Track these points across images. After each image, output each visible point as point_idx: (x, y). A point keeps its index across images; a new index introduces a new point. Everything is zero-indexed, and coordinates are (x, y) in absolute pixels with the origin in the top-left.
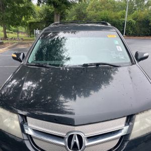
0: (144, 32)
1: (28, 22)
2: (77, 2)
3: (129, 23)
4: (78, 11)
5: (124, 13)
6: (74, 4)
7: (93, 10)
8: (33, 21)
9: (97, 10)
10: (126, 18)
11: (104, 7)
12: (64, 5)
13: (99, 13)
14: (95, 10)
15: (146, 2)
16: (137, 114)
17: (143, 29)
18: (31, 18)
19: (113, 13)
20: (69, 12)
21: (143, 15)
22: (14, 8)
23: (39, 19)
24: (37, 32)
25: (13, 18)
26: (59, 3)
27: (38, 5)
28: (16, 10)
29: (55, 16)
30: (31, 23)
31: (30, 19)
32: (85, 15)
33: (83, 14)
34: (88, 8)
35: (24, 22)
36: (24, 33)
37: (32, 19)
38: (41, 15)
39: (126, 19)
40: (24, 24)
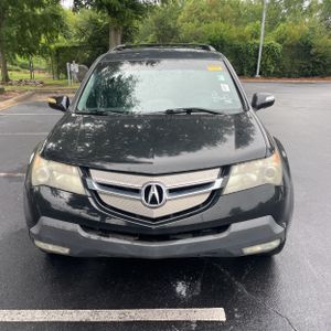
0: (300, 69)
1: (52, 46)
2: (158, 4)
3: (268, 50)
4: (160, 22)
5: (258, 28)
6: (151, 8)
7: (193, 22)
8: (63, 45)
9: (201, 20)
10: (262, 38)
11: (216, 14)
12: (129, 12)
13: (204, 27)
14: (197, 21)
15: (306, 4)
16: (235, 164)
17: (297, 61)
18: (60, 37)
19: (234, 28)
20: (141, 26)
21: (297, 32)
22: (23, 16)
23: (75, 41)
24: (74, 67)
25: (22, 38)
26: (119, 6)
27: (75, 10)
28: (28, 21)
29: (112, 34)
30: (60, 50)
31: (58, 41)
32: (174, 32)
33: (169, 29)
34: (181, 17)
35: (45, 47)
36: (44, 71)
37: (62, 41)
38: (82, 33)
39: (261, 42)
40: (44, 52)
